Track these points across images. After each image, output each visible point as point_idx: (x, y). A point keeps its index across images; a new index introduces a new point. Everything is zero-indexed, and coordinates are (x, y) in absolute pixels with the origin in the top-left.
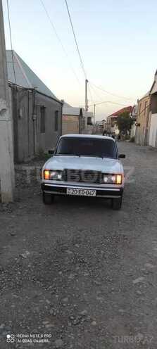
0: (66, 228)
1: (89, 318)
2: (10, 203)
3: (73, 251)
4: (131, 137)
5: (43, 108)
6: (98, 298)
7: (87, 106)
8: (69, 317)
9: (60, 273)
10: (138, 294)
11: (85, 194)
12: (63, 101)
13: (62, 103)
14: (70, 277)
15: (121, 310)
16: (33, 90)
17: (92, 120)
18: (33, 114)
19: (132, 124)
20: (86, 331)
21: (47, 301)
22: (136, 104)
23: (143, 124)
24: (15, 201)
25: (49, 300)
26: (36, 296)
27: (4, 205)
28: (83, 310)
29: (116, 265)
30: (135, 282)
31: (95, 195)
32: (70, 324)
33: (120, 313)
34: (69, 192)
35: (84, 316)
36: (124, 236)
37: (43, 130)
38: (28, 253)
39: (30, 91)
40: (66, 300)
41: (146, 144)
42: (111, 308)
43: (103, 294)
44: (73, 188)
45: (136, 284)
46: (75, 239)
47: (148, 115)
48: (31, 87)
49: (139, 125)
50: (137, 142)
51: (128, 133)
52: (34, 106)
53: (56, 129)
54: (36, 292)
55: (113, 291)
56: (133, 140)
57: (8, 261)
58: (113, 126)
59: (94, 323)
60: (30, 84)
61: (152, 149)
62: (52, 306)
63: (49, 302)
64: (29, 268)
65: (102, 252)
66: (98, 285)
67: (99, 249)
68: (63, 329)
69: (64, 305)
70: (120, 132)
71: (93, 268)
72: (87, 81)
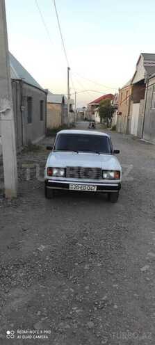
0: (71, 222)
1: (110, 302)
2: (14, 198)
3: (82, 244)
4: (113, 125)
5: (30, 99)
6: (114, 286)
7: (69, 95)
8: (94, 303)
9: (76, 264)
10: (147, 281)
11: (87, 190)
12: (47, 90)
13: (46, 92)
14: (86, 268)
15: (135, 295)
16: (20, 81)
17: (73, 108)
18: (21, 105)
19: (113, 112)
20: (111, 314)
21: (71, 289)
22: (118, 92)
23: (125, 113)
24: (18, 196)
25: (73, 288)
26: (61, 286)
27: (9, 200)
28: (103, 297)
29: (124, 256)
30: (142, 270)
31: (95, 190)
32: (96, 309)
33: (135, 297)
34: (72, 188)
35: (106, 301)
36: (124, 228)
37: (30, 120)
38: (44, 247)
39: (18, 82)
40: (87, 288)
41: (128, 132)
42: (126, 293)
43: (117, 281)
44: (75, 184)
45: (143, 272)
46: (82, 232)
47: (130, 104)
48: (18, 78)
49: (120, 114)
50: (119, 131)
51: (110, 121)
52: (22, 97)
53: (42, 119)
54: (59, 282)
55: (125, 278)
56: (114, 129)
57: (27, 255)
58: (94, 114)
59: (116, 307)
60: (17, 75)
61: (134, 138)
62: (77, 294)
63: (73, 290)
64: (48, 260)
65: (108, 243)
66: (112, 274)
67: (105, 240)
68: (91, 313)
69: (87, 292)
70: (101, 120)
71: (104, 259)
72: (69, 69)
